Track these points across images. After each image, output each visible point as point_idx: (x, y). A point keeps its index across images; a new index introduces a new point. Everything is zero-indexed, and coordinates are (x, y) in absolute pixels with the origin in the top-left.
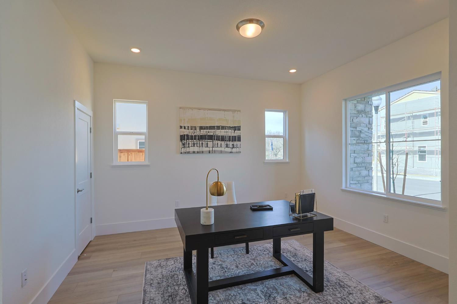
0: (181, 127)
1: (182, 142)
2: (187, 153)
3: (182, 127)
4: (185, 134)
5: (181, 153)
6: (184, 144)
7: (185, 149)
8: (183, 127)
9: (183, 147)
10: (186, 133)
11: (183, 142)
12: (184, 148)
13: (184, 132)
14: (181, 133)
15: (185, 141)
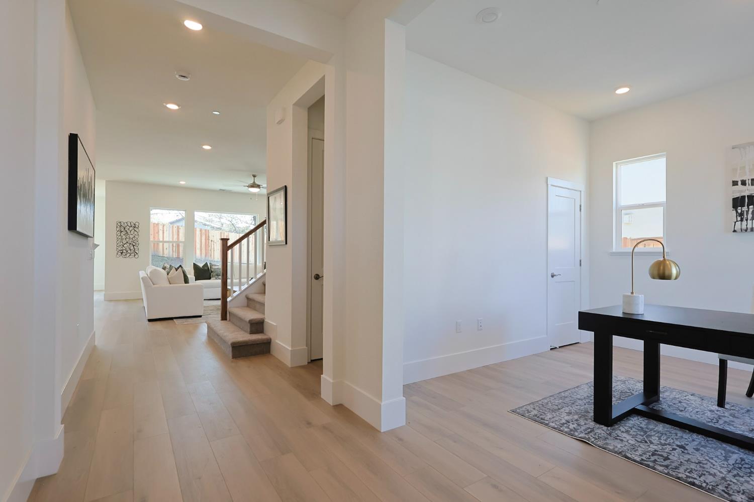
0: (735, 183)
1: (737, 212)
2: (749, 230)
3: (737, 182)
4: (743, 194)
5: (735, 231)
6: (741, 215)
7: (744, 223)
8: (740, 183)
9: (739, 219)
10: (746, 194)
11: (739, 211)
12: (742, 220)
13: (742, 191)
14: (734, 195)
15: (745, 209)
